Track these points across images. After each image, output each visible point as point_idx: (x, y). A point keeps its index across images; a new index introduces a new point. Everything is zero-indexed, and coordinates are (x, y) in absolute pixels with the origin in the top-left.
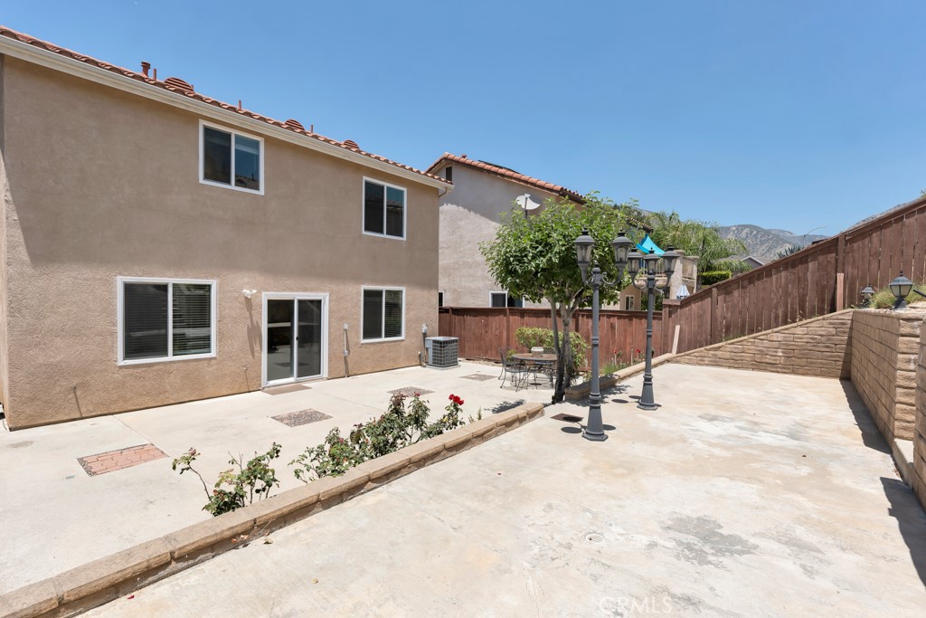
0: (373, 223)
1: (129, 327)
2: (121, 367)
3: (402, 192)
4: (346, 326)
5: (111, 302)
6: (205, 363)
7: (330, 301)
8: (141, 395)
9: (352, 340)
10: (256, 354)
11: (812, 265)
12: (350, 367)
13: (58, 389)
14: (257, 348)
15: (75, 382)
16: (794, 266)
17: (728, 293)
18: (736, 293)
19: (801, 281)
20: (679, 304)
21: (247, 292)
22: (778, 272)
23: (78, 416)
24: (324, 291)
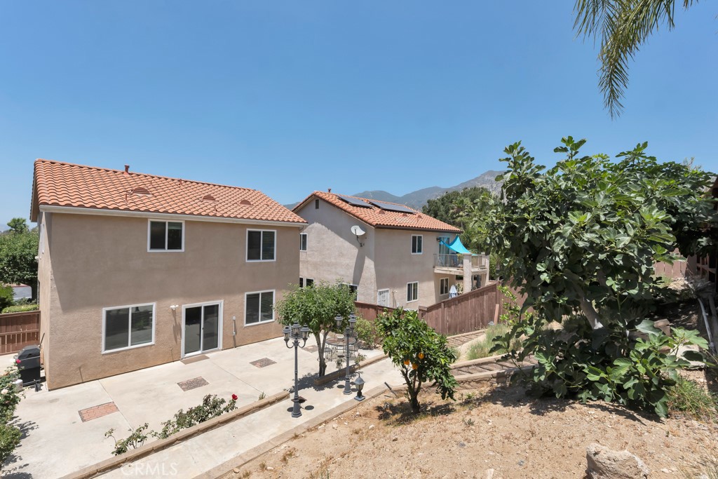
0: (253, 254)
1: (108, 334)
2: (103, 355)
3: (273, 233)
4: (234, 318)
5: (99, 322)
6: (148, 348)
7: (224, 304)
8: (113, 368)
9: (238, 326)
10: (178, 340)
11: (485, 297)
12: (237, 341)
13: (72, 368)
14: (179, 337)
15: (80, 364)
16: (478, 297)
17: (449, 307)
18: (453, 307)
19: (481, 305)
20: (426, 310)
21: (173, 307)
22: (471, 298)
23: (81, 381)
24: (220, 299)
